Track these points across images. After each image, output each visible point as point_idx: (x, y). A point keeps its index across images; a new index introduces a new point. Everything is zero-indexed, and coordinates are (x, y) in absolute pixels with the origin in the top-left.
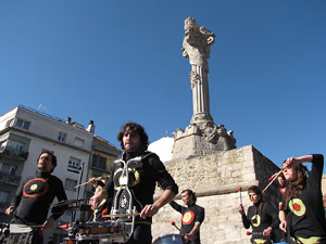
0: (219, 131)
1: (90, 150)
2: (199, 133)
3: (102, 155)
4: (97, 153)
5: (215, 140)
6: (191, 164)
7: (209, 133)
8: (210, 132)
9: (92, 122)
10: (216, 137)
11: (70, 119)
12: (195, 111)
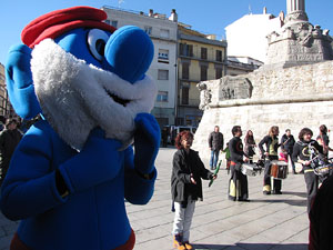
0: (315, 33)
1: (175, 39)
2: (294, 37)
3: (188, 43)
4: (183, 42)
5: (309, 44)
6: (287, 73)
7: (303, 36)
8: (305, 35)
9: (174, 11)
10: (311, 40)
11: (151, 11)
12: (289, 11)
